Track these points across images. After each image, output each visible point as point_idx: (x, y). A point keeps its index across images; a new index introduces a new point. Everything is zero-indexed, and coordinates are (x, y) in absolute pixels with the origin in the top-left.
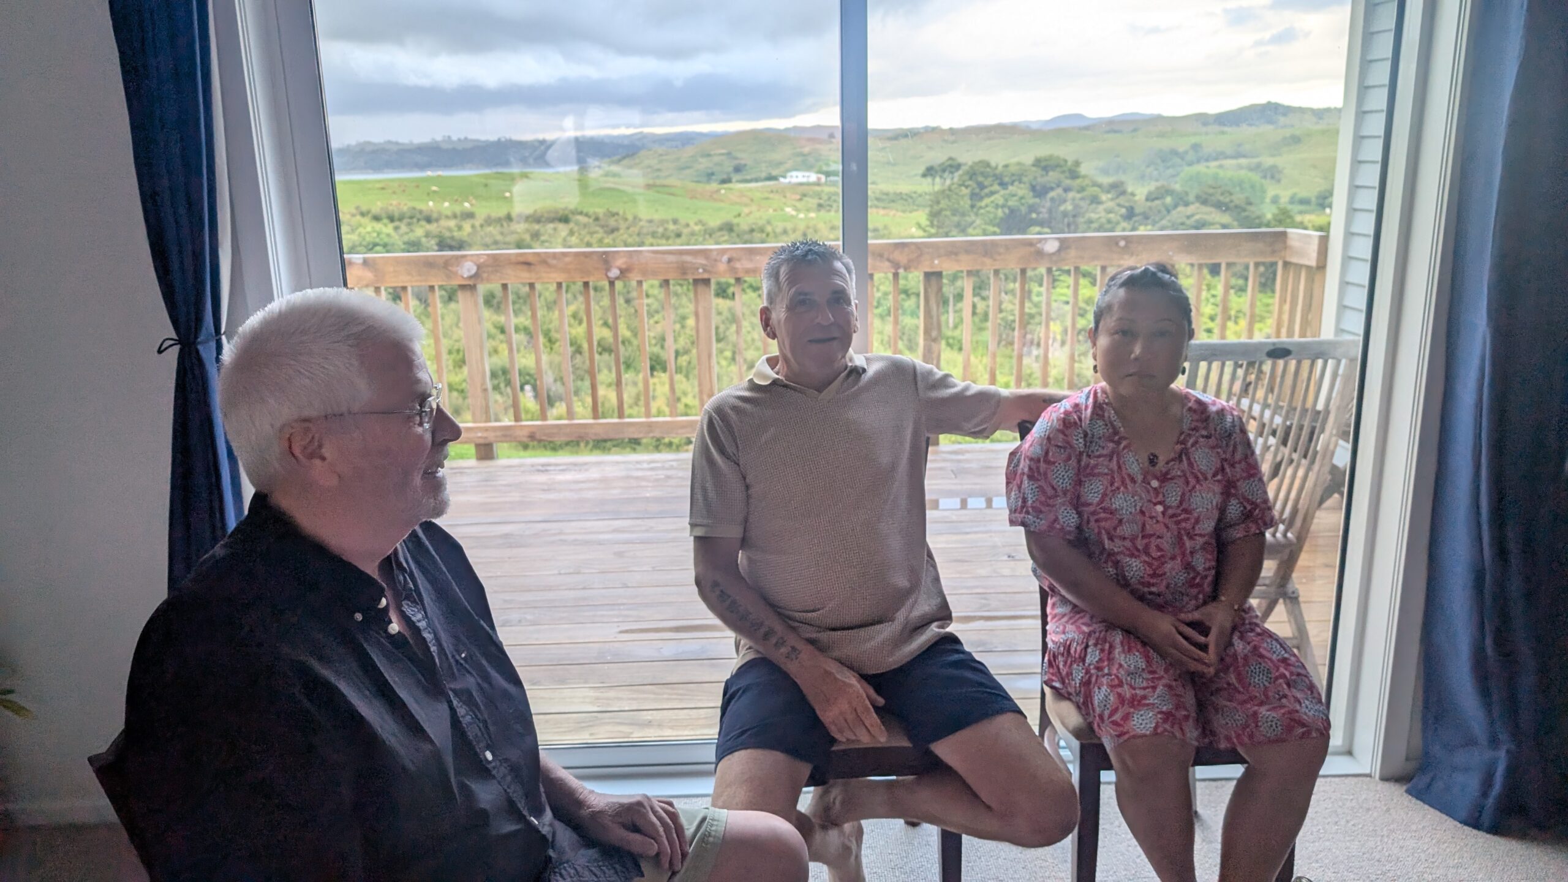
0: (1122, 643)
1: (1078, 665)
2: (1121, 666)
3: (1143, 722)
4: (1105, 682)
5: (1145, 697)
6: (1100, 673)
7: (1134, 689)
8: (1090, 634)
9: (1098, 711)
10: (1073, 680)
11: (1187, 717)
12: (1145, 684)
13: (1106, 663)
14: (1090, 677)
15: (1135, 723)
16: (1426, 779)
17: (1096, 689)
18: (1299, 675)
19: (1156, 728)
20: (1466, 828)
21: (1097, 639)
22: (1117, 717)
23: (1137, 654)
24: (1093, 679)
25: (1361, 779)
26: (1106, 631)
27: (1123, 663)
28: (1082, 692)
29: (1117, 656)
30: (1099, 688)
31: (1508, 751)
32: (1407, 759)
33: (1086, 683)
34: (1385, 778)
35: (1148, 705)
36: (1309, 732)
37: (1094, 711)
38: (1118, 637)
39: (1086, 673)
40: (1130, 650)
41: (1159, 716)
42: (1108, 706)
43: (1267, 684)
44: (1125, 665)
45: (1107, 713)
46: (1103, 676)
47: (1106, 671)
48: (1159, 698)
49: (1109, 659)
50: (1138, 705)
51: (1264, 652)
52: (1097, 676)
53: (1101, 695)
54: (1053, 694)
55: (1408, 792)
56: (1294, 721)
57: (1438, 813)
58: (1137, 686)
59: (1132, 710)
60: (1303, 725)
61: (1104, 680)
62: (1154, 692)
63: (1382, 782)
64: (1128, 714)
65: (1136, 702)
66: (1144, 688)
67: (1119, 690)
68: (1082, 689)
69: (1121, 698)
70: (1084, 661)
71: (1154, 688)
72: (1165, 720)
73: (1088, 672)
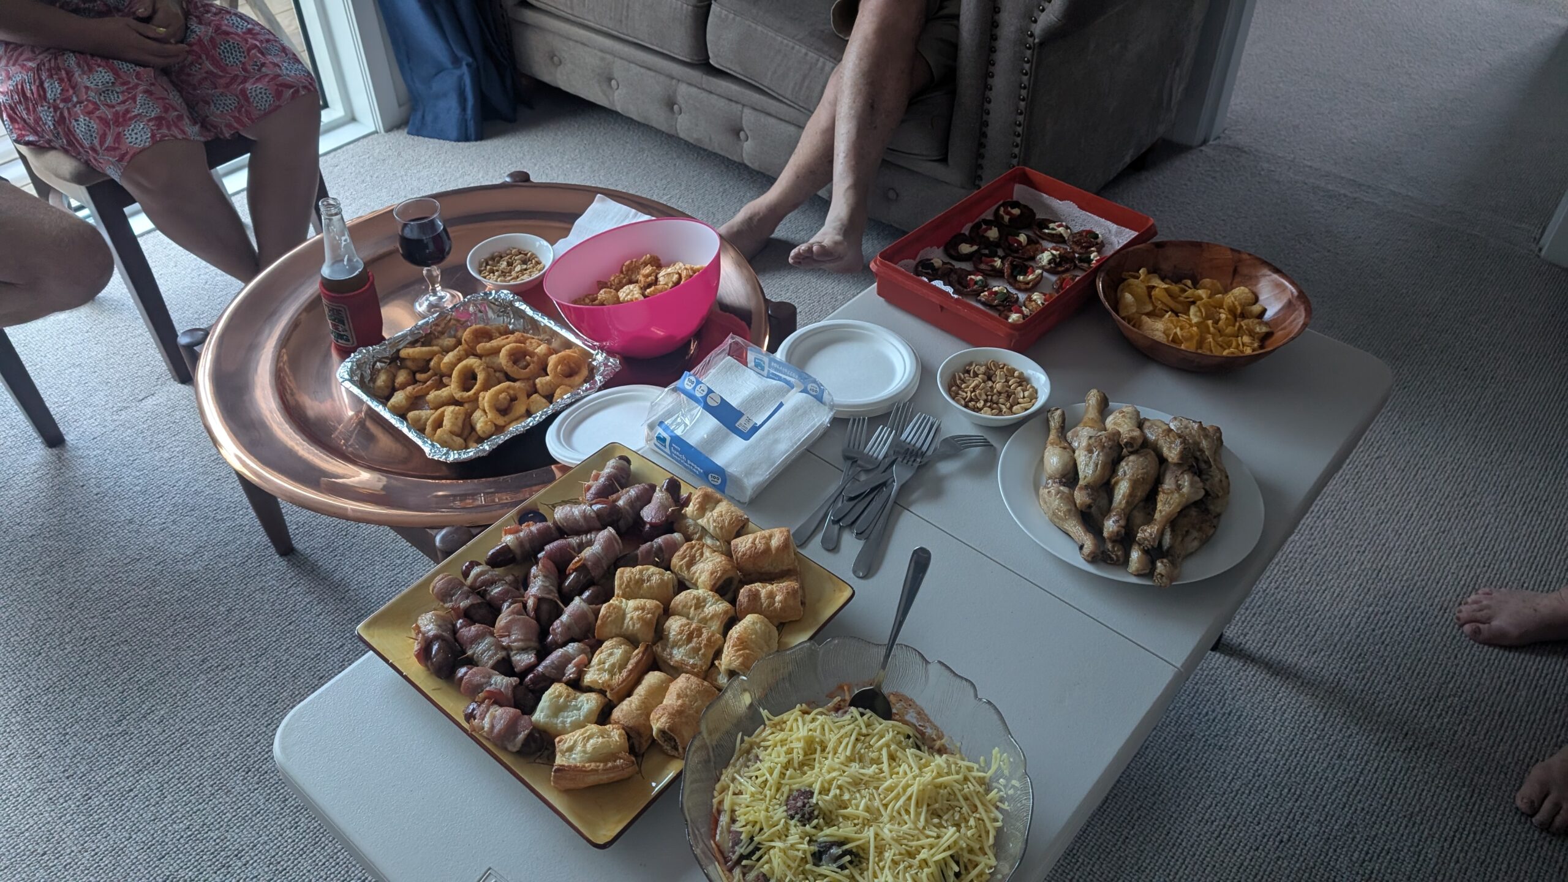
0: (79, 65)
1: (42, 106)
2: (87, 88)
3: (137, 136)
4: (79, 111)
5: (127, 111)
6: (70, 105)
7: (113, 107)
8: (39, 68)
9: (86, 144)
10: (45, 124)
11: (180, 118)
12: (121, 98)
13: (71, 92)
14: (62, 114)
15: (129, 140)
16: (419, 115)
17: (74, 123)
18: (268, 41)
19: (153, 136)
20: (460, 143)
21: (49, 70)
22: (109, 141)
23: (100, 69)
24: (66, 114)
25: (370, 137)
26: (56, 59)
27: (88, 84)
28: (61, 133)
29: (79, 80)
30: (77, 121)
31: (468, 65)
32: (400, 106)
33: (61, 121)
34: (389, 130)
35: (135, 116)
36: (297, 91)
37: (82, 147)
38: (72, 61)
39: (55, 111)
40: (91, 70)
41: (151, 124)
42: (94, 135)
43: (243, 60)
44: (92, 86)
45: (96, 142)
46: (75, 106)
47: (75, 99)
48: (143, 106)
49: (73, 88)
50: (125, 120)
51: (228, 29)
52: (68, 109)
53: (82, 126)
54: (32, 150)
55: (409, 133)
56: (281, 87)
57: (436, 140)
58: (114, 102)
59: (121, 129)
60: (291, 87)
61: (78, 109)
62: (135, 102)
63: (386, 134)
64: (119, 133)
65: (122, 119)
66: (124, 102)
67: (97, 113)
68: (60, 129)
69: (103, 120)
70: (45, 98)
71: (134, 99)
72: (159, 127)
73: (56, 108)
